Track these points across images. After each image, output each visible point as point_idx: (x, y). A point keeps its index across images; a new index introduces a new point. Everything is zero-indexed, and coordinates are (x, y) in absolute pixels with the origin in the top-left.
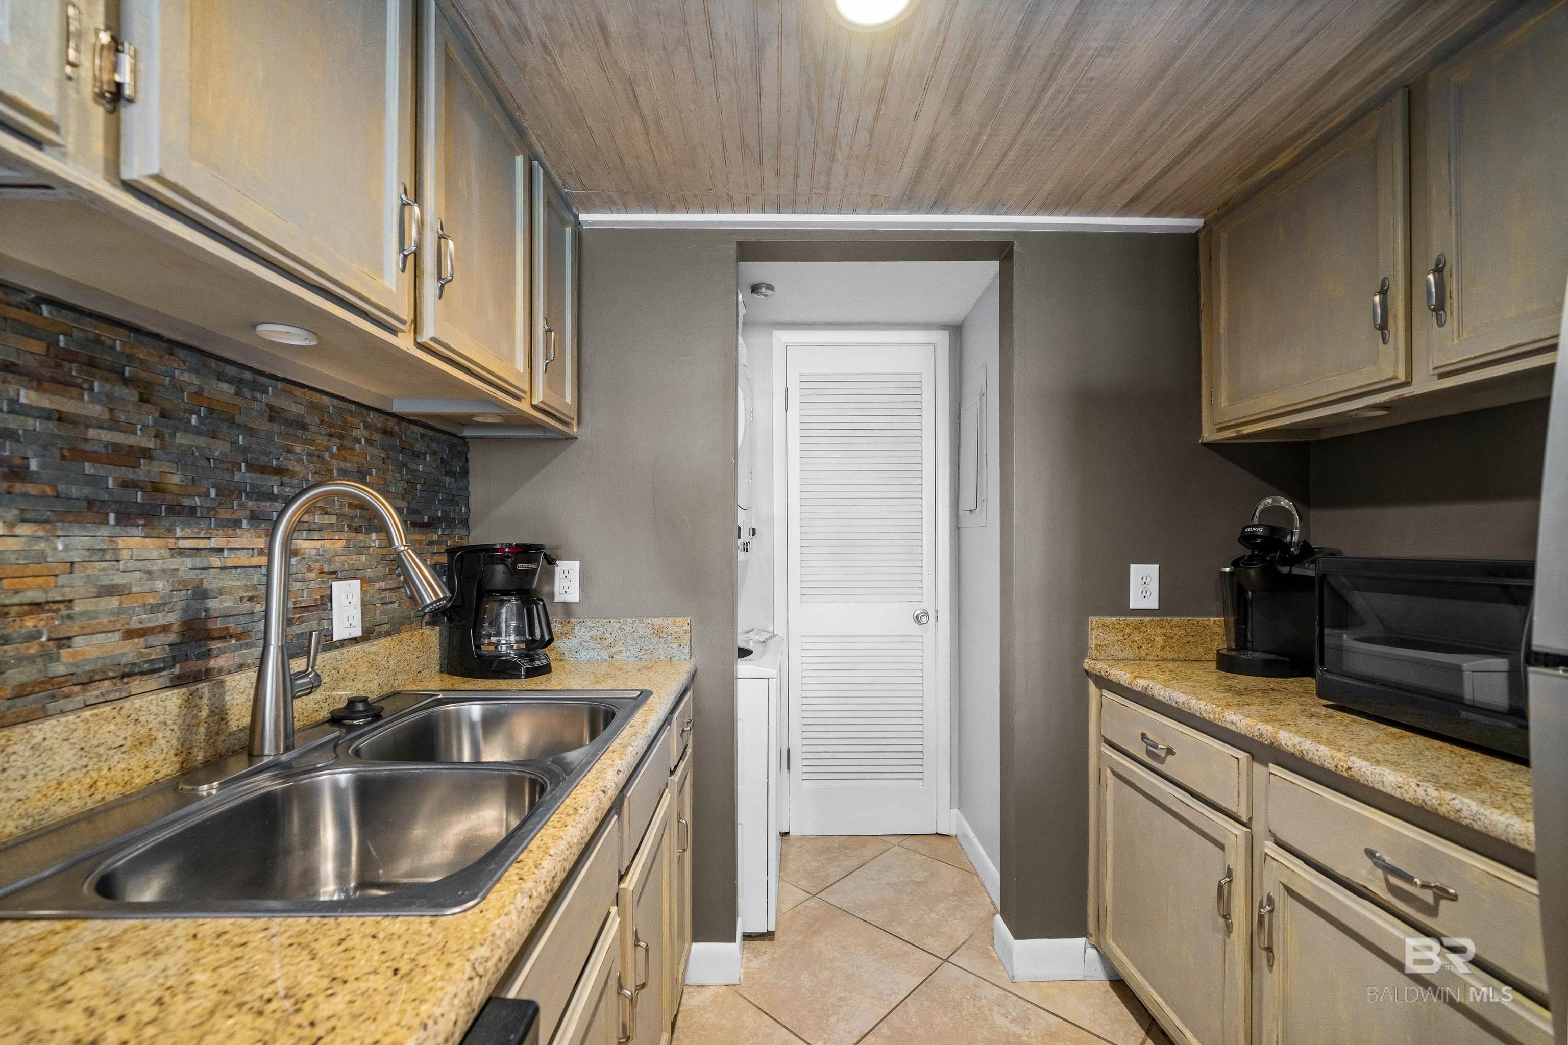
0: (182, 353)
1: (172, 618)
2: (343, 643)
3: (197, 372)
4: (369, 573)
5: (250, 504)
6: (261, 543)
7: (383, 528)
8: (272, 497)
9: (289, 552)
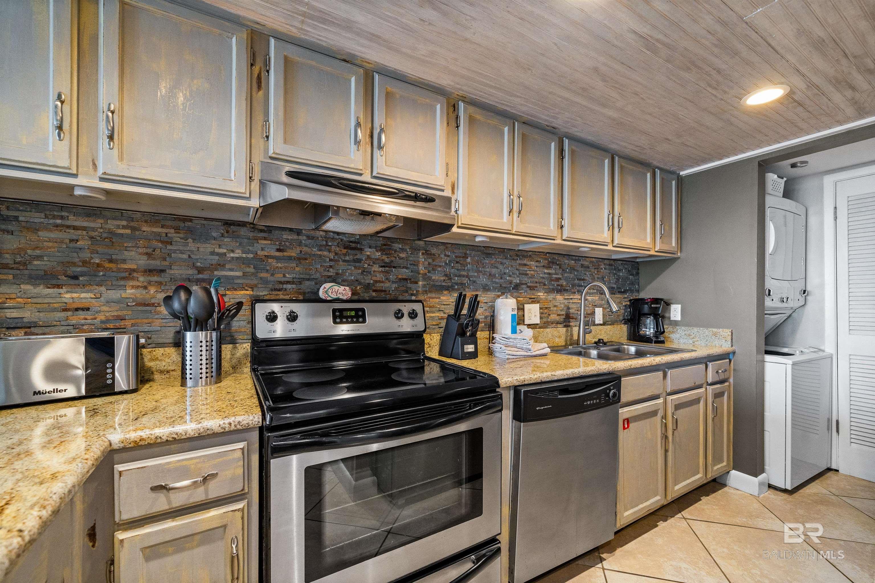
0: (566, 256)
1: (564, 313)
2: (598, 325)
3: (568, 260)
4: (605, 306)
5: (577, 288)
6: (579, 297)
7: (605, 294)
8: (582, 286)
9: (586, 300)
